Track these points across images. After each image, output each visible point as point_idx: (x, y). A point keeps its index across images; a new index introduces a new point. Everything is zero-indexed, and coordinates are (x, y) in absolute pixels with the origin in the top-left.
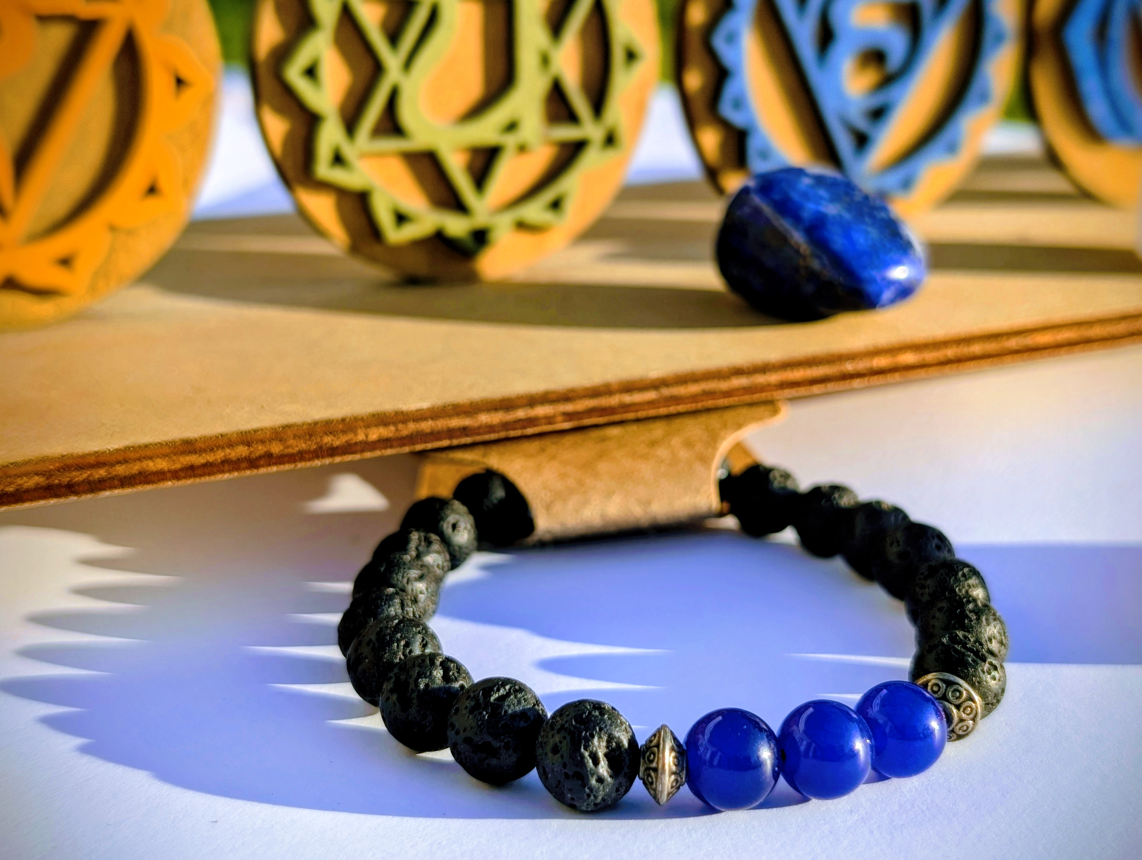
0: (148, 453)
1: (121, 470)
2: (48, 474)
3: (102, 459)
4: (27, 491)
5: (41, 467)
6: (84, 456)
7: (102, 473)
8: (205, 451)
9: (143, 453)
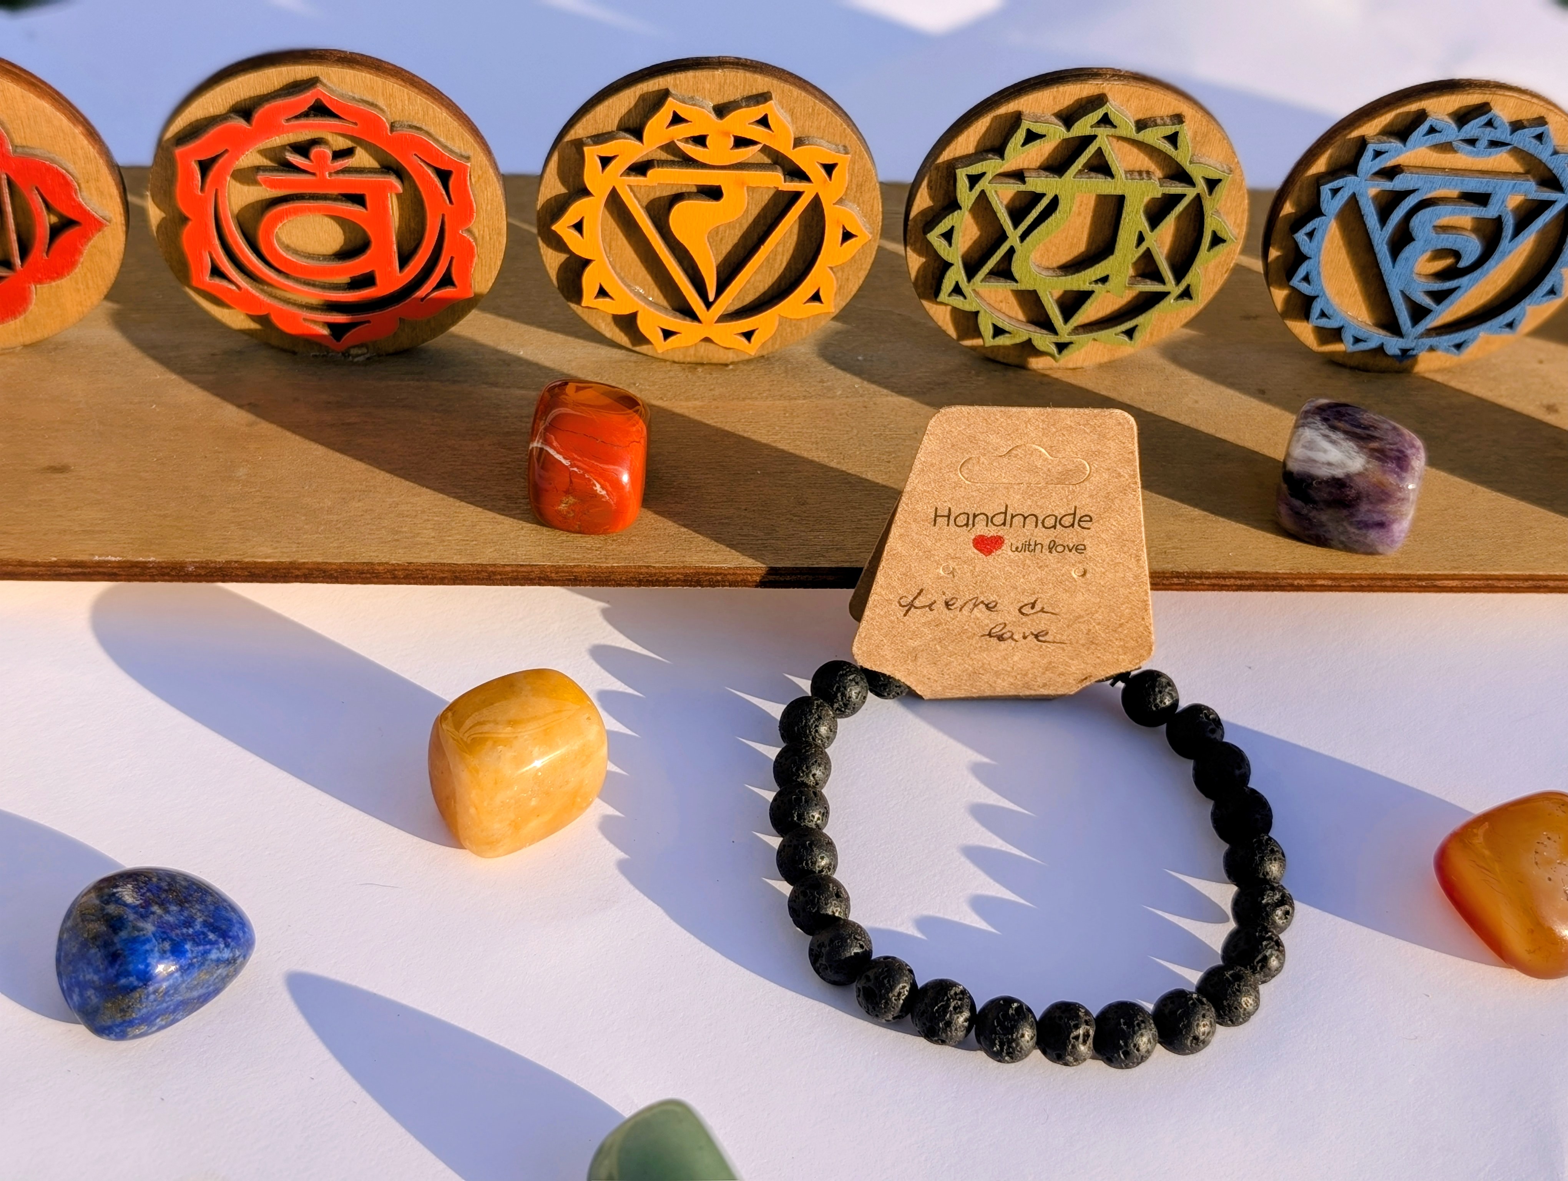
0: (749, 572)
1: (730, 578)
2: (686, 575)
3: (719, 571)
4: (672, 581)
5: (682, 571)
6: (709, 568)
7: (719, 578)
8: (784, 575)
9: (744, 571)
